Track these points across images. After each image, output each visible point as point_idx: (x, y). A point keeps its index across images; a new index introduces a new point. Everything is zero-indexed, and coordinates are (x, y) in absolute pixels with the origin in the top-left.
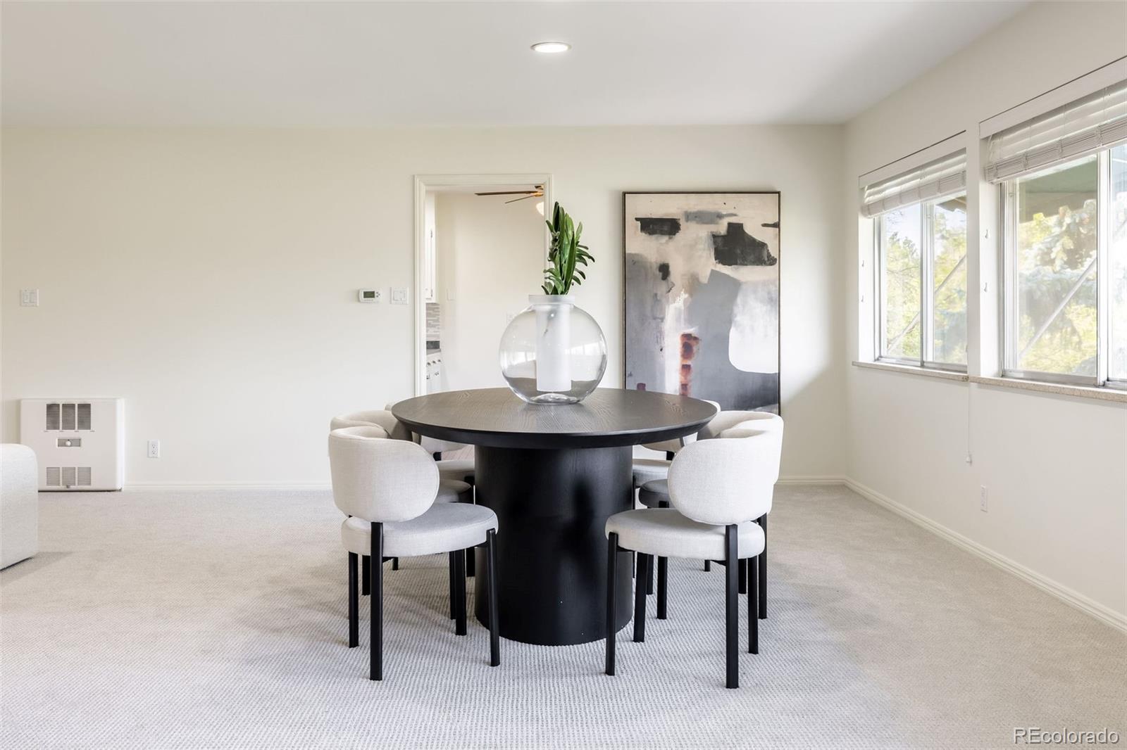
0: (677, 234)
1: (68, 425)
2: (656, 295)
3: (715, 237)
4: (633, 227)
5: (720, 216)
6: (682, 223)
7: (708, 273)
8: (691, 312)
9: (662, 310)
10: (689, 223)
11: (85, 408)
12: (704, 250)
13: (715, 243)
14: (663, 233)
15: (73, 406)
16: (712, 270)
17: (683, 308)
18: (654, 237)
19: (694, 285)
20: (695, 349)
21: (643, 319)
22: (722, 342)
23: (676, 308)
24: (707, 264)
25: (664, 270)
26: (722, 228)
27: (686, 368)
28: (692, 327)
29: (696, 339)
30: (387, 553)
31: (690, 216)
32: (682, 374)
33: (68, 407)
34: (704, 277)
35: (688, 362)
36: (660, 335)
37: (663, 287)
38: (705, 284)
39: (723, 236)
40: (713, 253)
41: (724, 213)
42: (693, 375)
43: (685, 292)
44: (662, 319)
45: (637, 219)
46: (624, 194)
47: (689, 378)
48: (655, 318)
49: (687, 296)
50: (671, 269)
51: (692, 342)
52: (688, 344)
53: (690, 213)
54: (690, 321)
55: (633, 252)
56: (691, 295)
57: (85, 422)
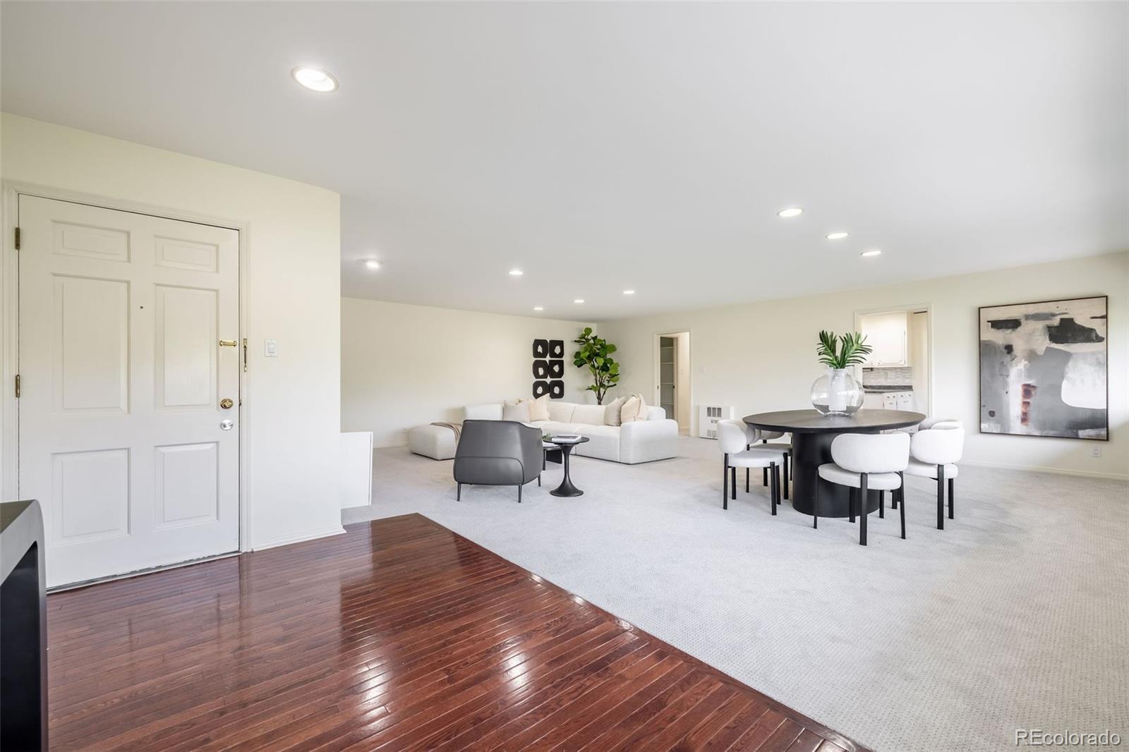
0: (1019, 328)
1: (714, 416)
2: (1003, 362)
3: (1049, 328)
4: (986, 326)
5: (1053, 315)
6: (1023, 321)
7: (1044, 349)
8: (1029, 371)
9: (1008, 371)
10: (1028, 321)
11: (719, 409)
12: (1040, 335)
13: (1049, 331)
14: (1008, 328)
15: (715, 408)
16: (1047, 347)
17: (1023, 369)
18: (1001, 331)
19: (1032, 356)
20: (1033, 393)
21: (993, 376)
22: (1057, 389)
23: (1018, 370)
24: (1042, 343)
25: (1009, 349)
26: (1056, 322)
27: (1026, 404)
28: (1031, 380)
29: (1033, 387)
30: (729, 465)
31: (1027, 317)
32: (1023, 407)
33: (714, 409)
34: (1041, 350)
35: (1028, 400)
36: (1005, 384)
37: (1008, 358)
38: (1041, 356)
39: (1056, 327)
40: (1047, 337)
41: (1057, 313)
42: (1031, 408)
43: (1025, 360)
44: (1007, 376)
45: (988, 322)
46: (979, 308)
47: (1028, 409)
48: (1002, 375)
49: (1026, 362)
50: (1014, 347)
51: (1031, 389)
52: (1028, 390)
53: (1029, 315)
54: (1029, 376)
55: (986, 339)
56: (1030, 362)
57: (719, 415)
